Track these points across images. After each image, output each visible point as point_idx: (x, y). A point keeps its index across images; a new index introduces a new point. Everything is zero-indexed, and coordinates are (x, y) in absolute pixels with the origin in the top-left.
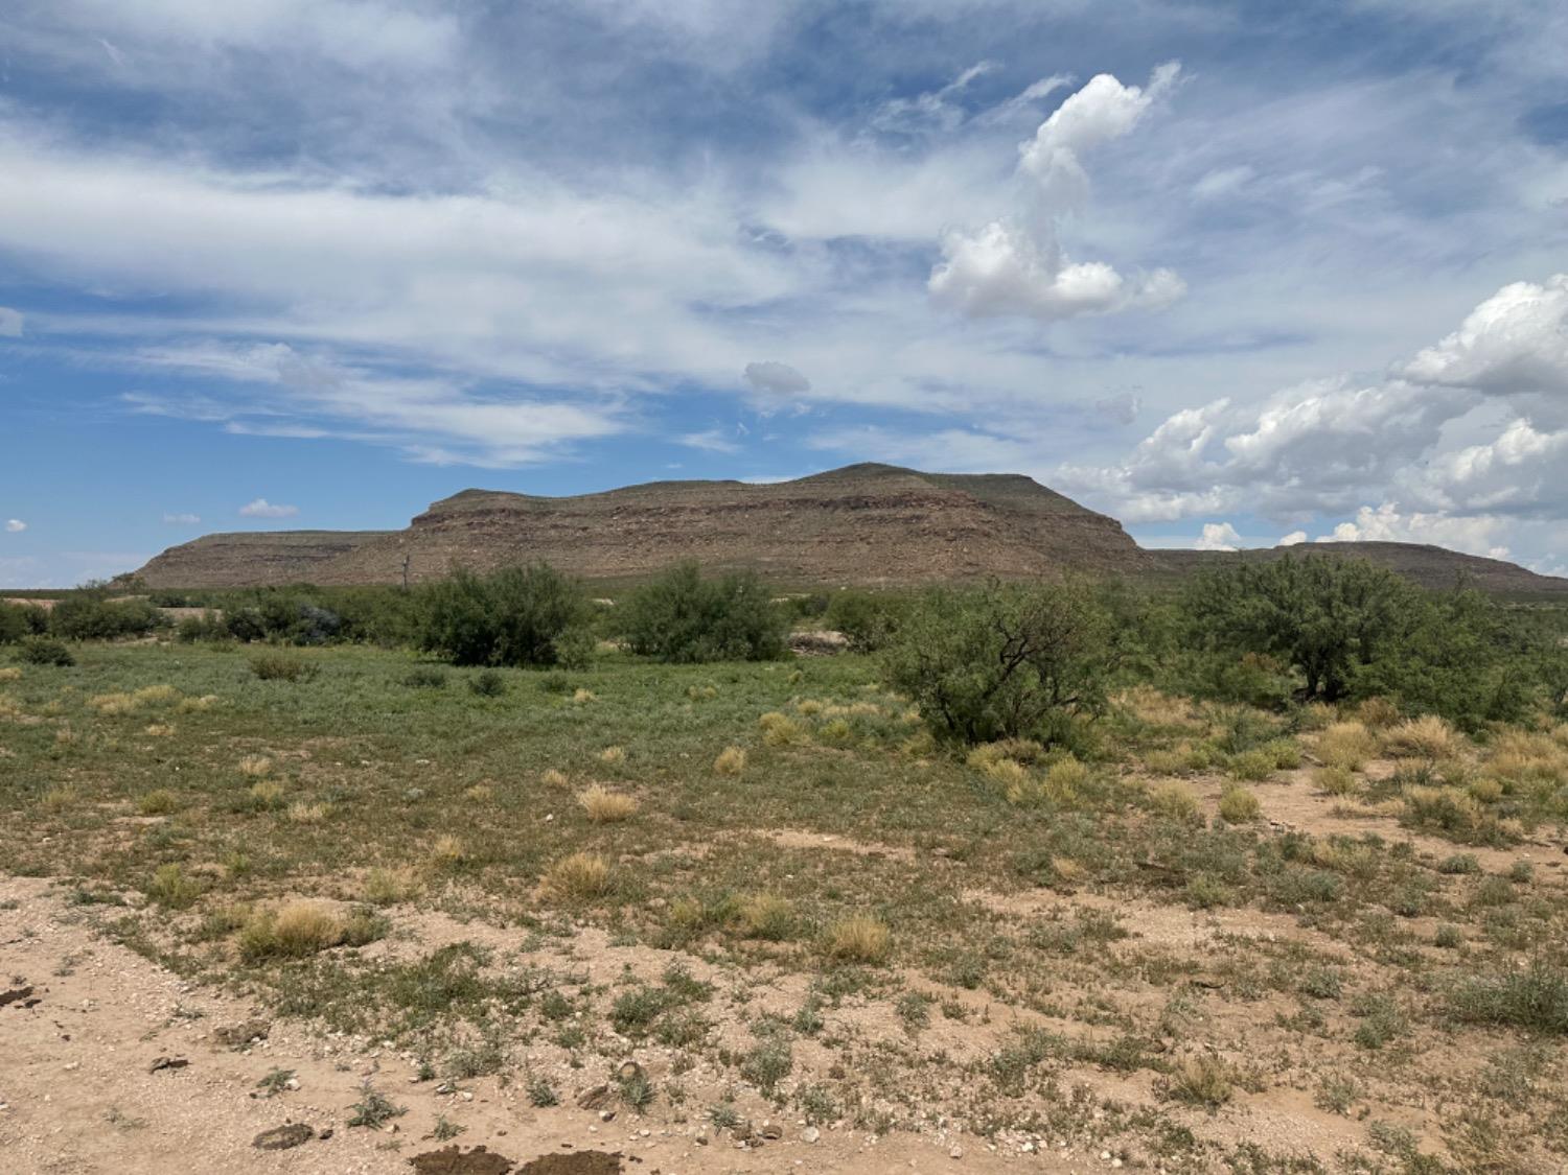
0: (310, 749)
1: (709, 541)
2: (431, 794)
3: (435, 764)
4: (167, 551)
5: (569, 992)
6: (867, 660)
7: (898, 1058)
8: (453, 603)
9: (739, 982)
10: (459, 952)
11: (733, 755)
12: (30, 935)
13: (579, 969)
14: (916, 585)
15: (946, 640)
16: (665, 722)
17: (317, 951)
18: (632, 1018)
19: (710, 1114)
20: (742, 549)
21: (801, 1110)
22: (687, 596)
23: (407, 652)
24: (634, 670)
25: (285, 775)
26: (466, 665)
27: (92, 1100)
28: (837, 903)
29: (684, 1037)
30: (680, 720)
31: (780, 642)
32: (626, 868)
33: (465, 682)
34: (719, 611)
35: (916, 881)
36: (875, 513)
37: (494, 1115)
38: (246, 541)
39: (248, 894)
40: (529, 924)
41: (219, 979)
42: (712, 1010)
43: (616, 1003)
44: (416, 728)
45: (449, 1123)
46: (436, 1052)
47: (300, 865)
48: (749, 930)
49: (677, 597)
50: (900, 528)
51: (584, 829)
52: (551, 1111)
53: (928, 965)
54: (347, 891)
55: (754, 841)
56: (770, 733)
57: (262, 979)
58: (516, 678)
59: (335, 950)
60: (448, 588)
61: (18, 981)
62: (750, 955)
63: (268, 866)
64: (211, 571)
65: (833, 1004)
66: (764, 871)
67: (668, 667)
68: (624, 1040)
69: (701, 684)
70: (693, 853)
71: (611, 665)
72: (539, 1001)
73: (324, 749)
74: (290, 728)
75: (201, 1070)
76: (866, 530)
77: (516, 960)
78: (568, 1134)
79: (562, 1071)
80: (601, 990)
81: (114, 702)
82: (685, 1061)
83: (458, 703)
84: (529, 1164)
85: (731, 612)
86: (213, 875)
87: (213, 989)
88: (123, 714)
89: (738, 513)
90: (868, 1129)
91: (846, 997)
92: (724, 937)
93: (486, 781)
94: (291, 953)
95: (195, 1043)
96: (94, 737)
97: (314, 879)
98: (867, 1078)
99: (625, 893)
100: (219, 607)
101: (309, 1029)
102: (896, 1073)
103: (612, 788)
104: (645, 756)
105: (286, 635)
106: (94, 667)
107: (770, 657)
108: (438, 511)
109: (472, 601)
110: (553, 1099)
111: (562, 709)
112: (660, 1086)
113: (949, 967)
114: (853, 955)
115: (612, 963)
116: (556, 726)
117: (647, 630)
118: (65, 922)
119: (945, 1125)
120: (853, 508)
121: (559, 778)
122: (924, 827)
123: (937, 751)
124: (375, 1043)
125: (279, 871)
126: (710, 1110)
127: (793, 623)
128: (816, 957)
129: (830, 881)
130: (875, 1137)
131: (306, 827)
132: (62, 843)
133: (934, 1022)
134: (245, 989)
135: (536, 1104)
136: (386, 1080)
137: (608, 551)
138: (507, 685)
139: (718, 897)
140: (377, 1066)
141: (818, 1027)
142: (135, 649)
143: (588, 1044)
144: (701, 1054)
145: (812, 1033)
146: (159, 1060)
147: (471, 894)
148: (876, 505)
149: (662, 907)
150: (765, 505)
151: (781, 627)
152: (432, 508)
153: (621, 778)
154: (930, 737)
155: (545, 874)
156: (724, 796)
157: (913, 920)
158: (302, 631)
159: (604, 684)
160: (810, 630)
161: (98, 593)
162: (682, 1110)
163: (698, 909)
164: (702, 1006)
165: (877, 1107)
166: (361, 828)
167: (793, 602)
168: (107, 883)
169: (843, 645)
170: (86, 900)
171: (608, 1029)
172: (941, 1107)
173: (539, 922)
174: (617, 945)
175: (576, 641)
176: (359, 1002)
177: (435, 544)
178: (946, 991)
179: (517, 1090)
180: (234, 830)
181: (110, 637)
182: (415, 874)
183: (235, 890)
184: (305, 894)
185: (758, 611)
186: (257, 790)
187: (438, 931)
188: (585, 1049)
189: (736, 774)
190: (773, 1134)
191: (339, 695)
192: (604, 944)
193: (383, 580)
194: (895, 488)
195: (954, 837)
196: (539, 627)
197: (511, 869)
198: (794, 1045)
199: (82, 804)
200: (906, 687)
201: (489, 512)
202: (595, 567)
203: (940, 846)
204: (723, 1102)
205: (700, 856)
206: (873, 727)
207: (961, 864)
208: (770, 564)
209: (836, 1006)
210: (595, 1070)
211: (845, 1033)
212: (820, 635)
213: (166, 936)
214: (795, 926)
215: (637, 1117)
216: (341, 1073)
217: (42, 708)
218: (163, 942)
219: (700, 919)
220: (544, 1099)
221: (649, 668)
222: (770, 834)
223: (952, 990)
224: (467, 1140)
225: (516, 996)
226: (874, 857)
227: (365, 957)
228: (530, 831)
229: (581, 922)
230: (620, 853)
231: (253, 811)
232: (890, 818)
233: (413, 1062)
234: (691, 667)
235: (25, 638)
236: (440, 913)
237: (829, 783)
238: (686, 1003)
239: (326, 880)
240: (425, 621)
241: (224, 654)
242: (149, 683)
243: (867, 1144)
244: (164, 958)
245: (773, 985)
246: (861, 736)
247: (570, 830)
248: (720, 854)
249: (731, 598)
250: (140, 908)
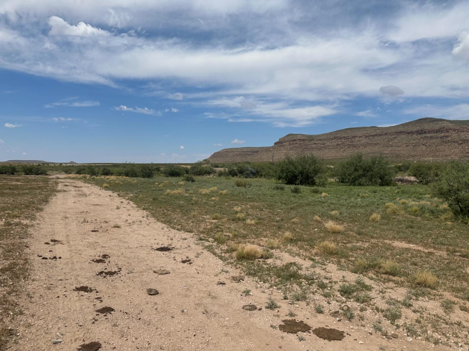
0: (250, 205)
1: (365, 146)
2: (282, 220)
3: (282, 212)
4: (215, 153)
5: (326, 281)
6: (425, 186)
7: (442, 321)
8: (286, 166)
9: (381, 287)
10: (293, 265)
11: (376, 216)
12: (189, 247)
13: (329, 275)
14: (445, 161)
15: (461, 180)
16: (351, 204)
17: (255, 259)
18: (346, 292)
19: (373, 326)
20: (376, 149)
21: (405, 331)
22: (359, 164)
23: (273, 180)
24: (340, 187)
25: (245, 212)
26: (289, 184)
27: (205, 289)
28: (417, 267)
29: (363, 301)
30: (357, 204)
31: (391, 180)
32: (341, 247)
33: (289, 189)
34: (369, 169)
35: (447, 263)
36: (429, 135)
37: (305, 313)
38: (233, 150)
39: (237, 242)
40: (312, 260)
41: (232, 263)
42: (372, 294)
43: (340, 287)
44: (277, 201)
45: (293, 313)
46: (288, 292)
47: (250, 236)
48: (384, 271)
49: (355, 165)
50: (439, 140)
51: (327, 234)
52: (322, 315)
53: (453, 291)
54: (262, 244)
55: (384, 243)
56: (389, 210)
57: (242, 264)
58: (304, 189)
59: (260, 260)
60: (284, 162)
61: (187, 257)
62: (385, 279)
63: (242, 235)
64: (224, 158)
65: (416, 299)
66: (388, 254)
67: (351, 187)
68: (344, 298)
69: (364, 192)
70: (364, 245)
71: (332, 186)
72: (316, 282)
73: (254, 205)
74: (245, 200)
75: (229, 286)
76: (425, 141)
77: (309, 270)
78: (327, 323)
79: (325, 304)
80: (336, 282)
81: (205, 191)
82: (363, 308)
83: (288, 195)
84: (316, 329)
85: (374, 170)
86: (229, 236)
87: (230, 265)
88: (206, 194)
89: (376, 137)
90: (431, 342)
91: (421, 297)
92: (375, 272)
93: (297, 217)
94: (249, 259)
95: (227, 279)
96: (200, 199)
97: (253, 240)
98: (430, 325)
99: (342, 255)
100: (227, 168)
101: (254, 280)
102: (441, 325)
103: (336, 223)
104: (345, 214)
105: (243, 175)
106: (199, 182)
107: (388, 185)
108: (281, 140)
109: (291, 166)
110: (322, 311)
111: (318, 198)
112: (356, 314)
113: (462, 293)
114: (422, 284)
115: (339, 275)
116: (316, 203)
117: (344, 175)
118: (197, 244)
119: (461, 346)
120: (420, 134)
121: (318, 218)
122: (451, 245)
123: (455, 219)
124: (271, 286)
125: (244, 237)
126: (373, 325)
127: (396, 174)
128: (409, 283)
129: (413, 259)
130: (433, 345)
131: (251, 226)
132: (195, 225)
133: (456, 311)
134: (238, 267)
135: (317, 312)
136: (275, 297)
137: (331, 150)
138: (302, 190)
139: (373, 260)
140: (272, 293)
141: (410, 305)
142: (208, 178)
143: (332, 297)
144: (369, 307)
145: (408, 307)
146: (219, 282)
147: (295, 249)
148: (429, 132)
149: (354, 261)
150: (386, 134)
151: (392, 175)
152: (279, 140)
153: (338, 220)
154: (452, 214)
155: (316, 246)
156: (373, 229)
157: (447, 276)
158: (247, 174)
159: (331, 191)
160: (403, 176)
161: (200, 164)
162: (363, 323)
163: (366, 263)
164: (369, 293)
165: (434, 335)
166: (264, 227)
167: (396, 167)
168: (205, 236)
169: (416, 181)
170: (201, 239)
171: (338, 294)
172: (460, 340)
173: (315, 259)
174: (340, 270)
175: (321, 178)
176: (266, 274)
177: (280, 150)
178: (461, 302)
179: (311, 307)
180: (233, 225)
181: (203, 175)
182: (279, 241)
183: (234, 241)
184: (251, 243)
185: (383, 169)
186: (238, 215)
187: (286, 258)
188: (331, 299)
189: (377, 222)
190: (395, 336)
191: (257, 191)
192: (336, 269)
193: (267, 160)
194: (437, 126)
195: (463, 249)
196: (310, 174)
197: (306, 243)
198: (402, 310)
199: (199, 216)
200: (443, 196)
201: (295, 140)
202: (327, 156)
203: (457, 252)
204: (377, 323)
205: (366, 246)
206: (428, 209)
207: (466, 259)
208: (387, 154)
209: (417, 300)
210: (335, 306)
211: (421, 309)
212: (407, 177)
213: (219, 250)
214: (401, 273)
215: (349, 322)
216: (263, 293)
217: (189, 192)
218: (218, 252)
219: (367, 266)
220: (319, 311)
221: (345, 187)
222: (390, 242)
223: (463, 301)
224: (298, 318)
225: (310, 280)
226: (430, 253)
227: (267, 262)
228: (311, 233)
229: (328, 261)
230: (339, 243)
231: (237, 220)
232: (436, 241)
233: (282, 294)
234: (359, 187)
235: (185, 175)
236: (287, 253)
237: (412, 227)
238: (363, 291)
239: (256, 240)
240: (278, 172)
241: (228, 180)
242: (212, 187)
243: (430, 347)
244: (219, 256)
245: (393, 290)
246: (424, 212)
247: (323, 234)
248: (372, 246)
249: (374, 165)
250: (213, 243)
